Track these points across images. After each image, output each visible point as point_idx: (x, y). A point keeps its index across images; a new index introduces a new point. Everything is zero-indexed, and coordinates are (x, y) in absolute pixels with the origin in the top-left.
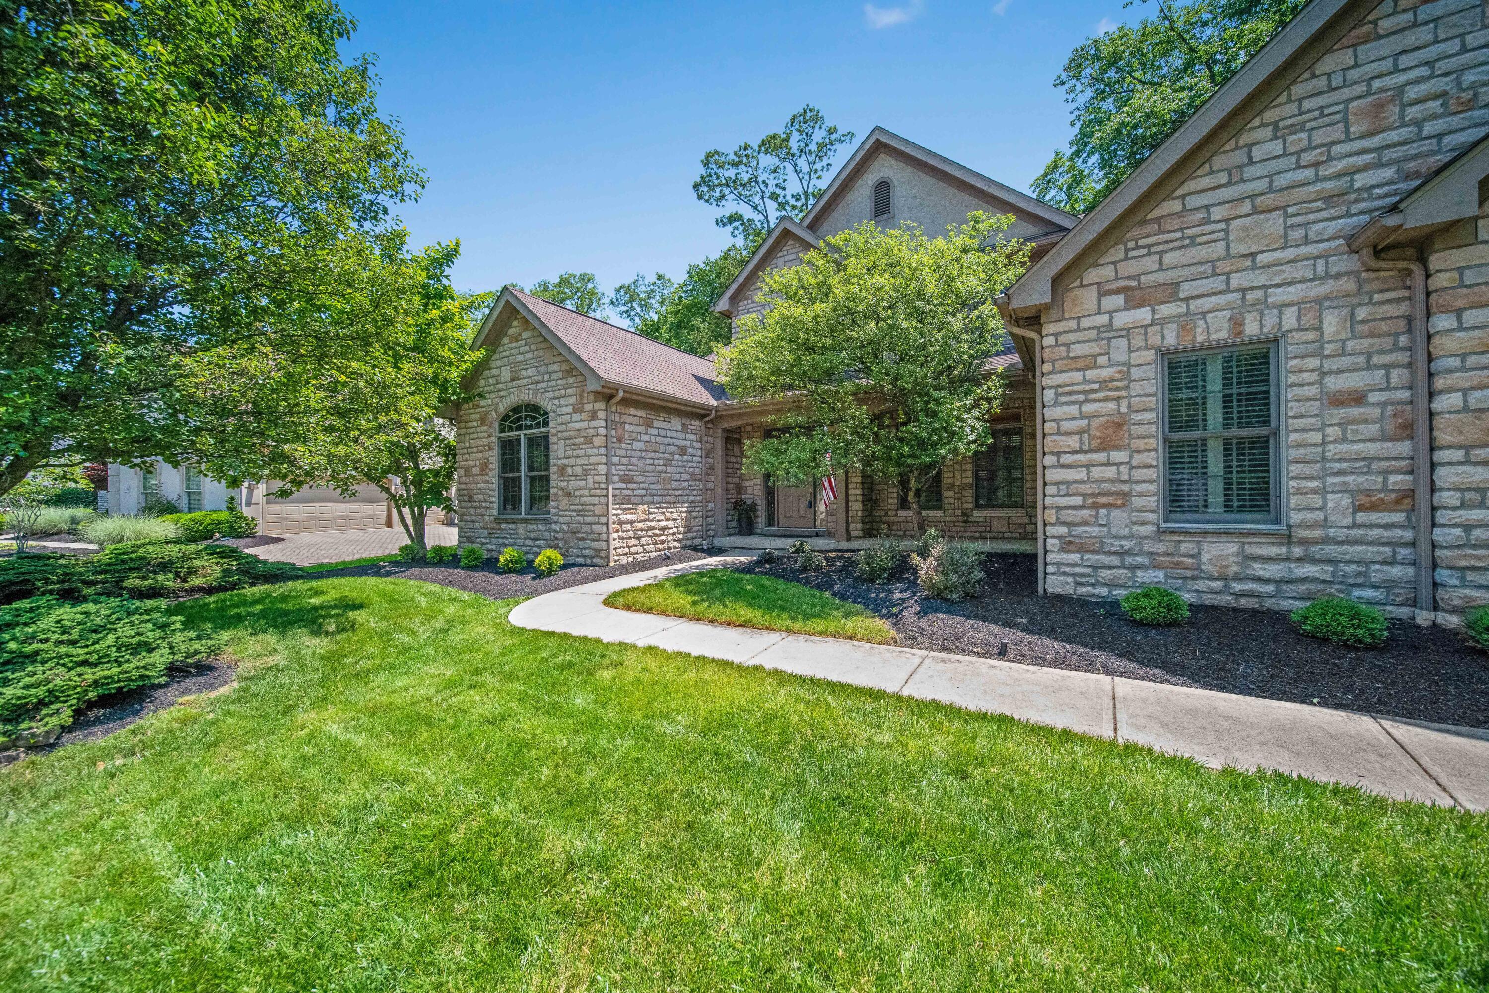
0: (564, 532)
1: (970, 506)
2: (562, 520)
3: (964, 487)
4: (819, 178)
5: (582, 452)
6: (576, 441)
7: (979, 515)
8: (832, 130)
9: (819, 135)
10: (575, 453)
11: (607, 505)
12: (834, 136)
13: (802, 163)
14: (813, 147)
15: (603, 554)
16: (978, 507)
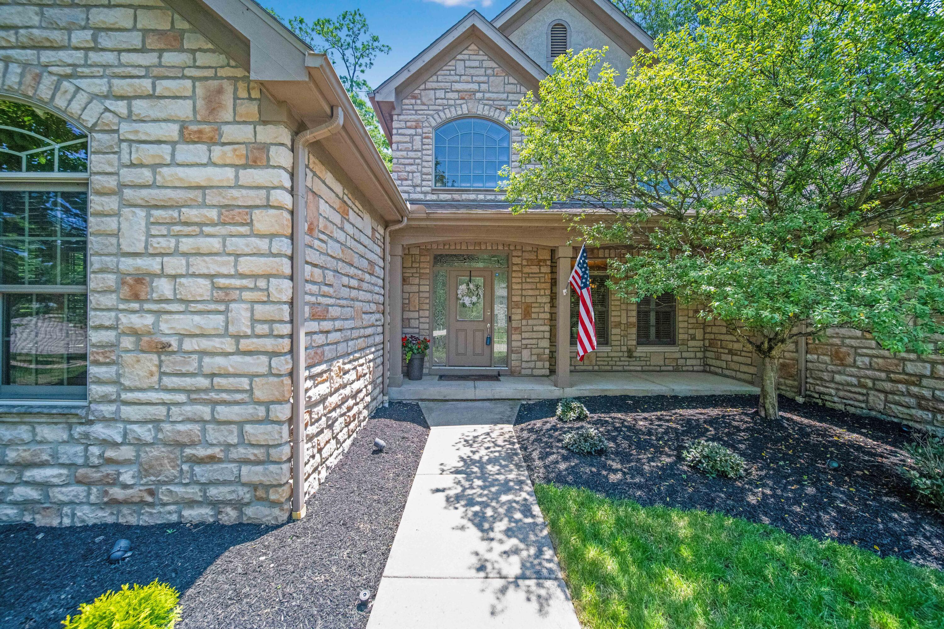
0: (140, 444)
1: (634, 343)
2: (127, 412)
3: (628, 325)
4: (363, 71)
5: (215, 244)
6: (192, 214)
7: (642, 350)
8: (375, 39)
9: (364, 38)
10: (186, 244)
11: (292, 374)
12: (376, 44)
13: (349, 53)
14: (359, 44)
15: (282, 494)
16: (639, 343)
